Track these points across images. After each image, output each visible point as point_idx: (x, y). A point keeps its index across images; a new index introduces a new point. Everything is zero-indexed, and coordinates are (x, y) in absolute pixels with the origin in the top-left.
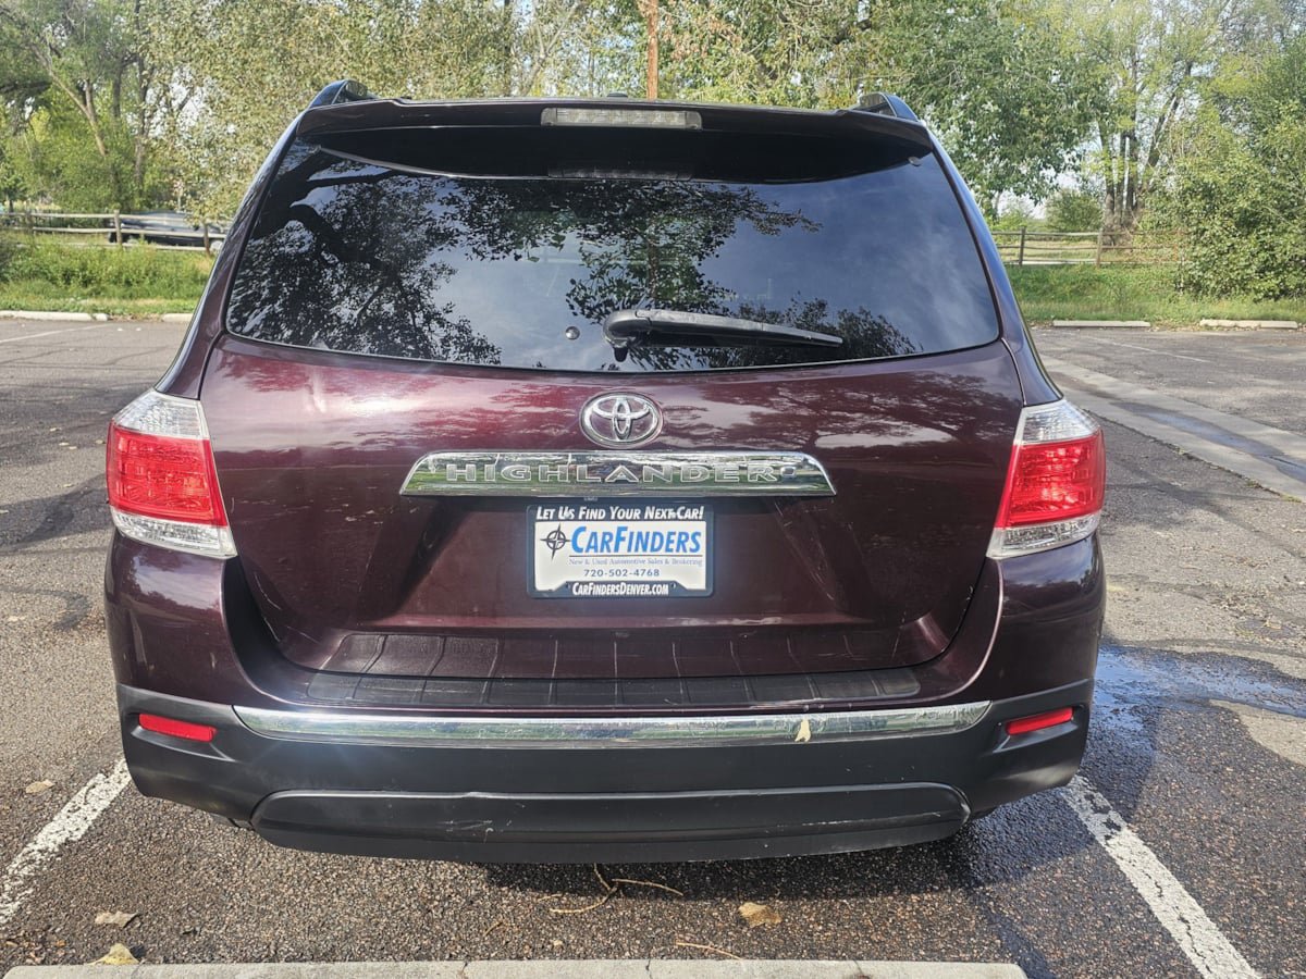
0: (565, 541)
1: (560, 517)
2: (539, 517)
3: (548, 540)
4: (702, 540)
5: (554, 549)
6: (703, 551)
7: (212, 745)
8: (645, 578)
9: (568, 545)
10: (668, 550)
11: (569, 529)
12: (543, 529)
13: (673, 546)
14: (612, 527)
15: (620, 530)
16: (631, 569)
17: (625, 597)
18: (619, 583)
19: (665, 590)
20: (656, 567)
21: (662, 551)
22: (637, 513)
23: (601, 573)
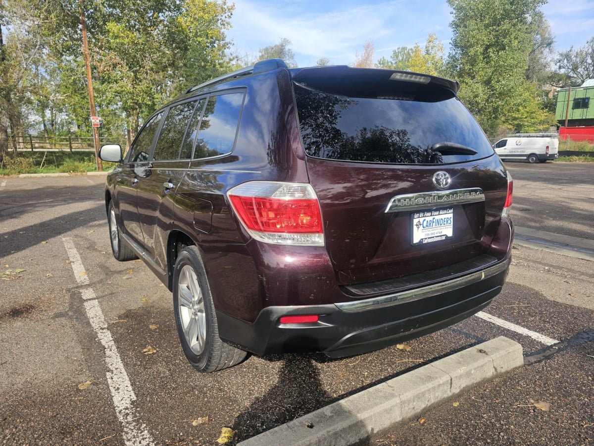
0: (420, 225)
1: (420, 216)
2: (415, 217)
3: (417, 225)
4: (452, 220)
5: (418, 228)
6: (452, 224)
7: (319, 322)
8: (439, 235)
9: (422, 226)
10: (444, 224)
11: (421, 220)
12: (415, 221)
13: (445, 223)
14: (431, 218)
15: (434, 219)
16: (436, 232)
17: (435, 242)
18: (433, 237)
19: (444, 238)
20: (441, 230)
21: (443, 225)
22: (438, 213)
23: (429, 234)
